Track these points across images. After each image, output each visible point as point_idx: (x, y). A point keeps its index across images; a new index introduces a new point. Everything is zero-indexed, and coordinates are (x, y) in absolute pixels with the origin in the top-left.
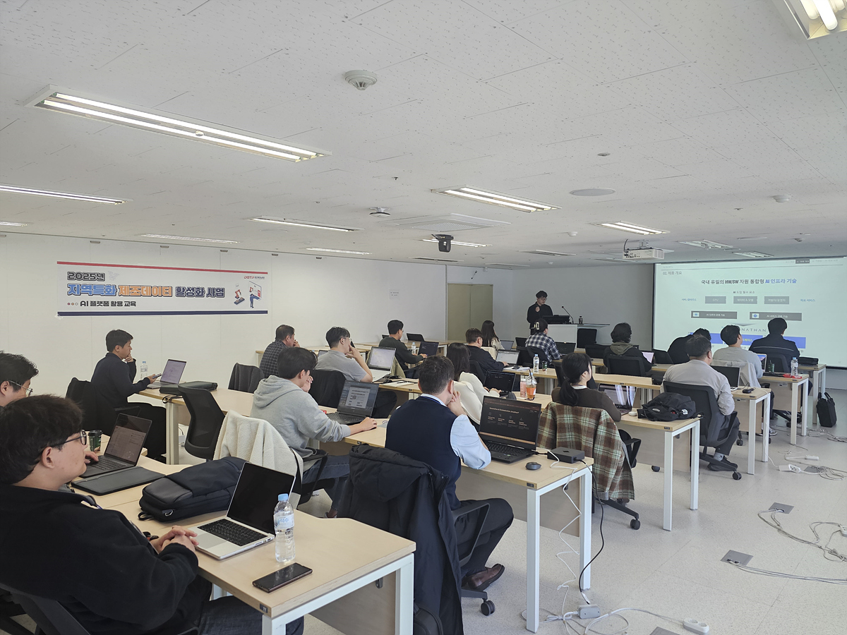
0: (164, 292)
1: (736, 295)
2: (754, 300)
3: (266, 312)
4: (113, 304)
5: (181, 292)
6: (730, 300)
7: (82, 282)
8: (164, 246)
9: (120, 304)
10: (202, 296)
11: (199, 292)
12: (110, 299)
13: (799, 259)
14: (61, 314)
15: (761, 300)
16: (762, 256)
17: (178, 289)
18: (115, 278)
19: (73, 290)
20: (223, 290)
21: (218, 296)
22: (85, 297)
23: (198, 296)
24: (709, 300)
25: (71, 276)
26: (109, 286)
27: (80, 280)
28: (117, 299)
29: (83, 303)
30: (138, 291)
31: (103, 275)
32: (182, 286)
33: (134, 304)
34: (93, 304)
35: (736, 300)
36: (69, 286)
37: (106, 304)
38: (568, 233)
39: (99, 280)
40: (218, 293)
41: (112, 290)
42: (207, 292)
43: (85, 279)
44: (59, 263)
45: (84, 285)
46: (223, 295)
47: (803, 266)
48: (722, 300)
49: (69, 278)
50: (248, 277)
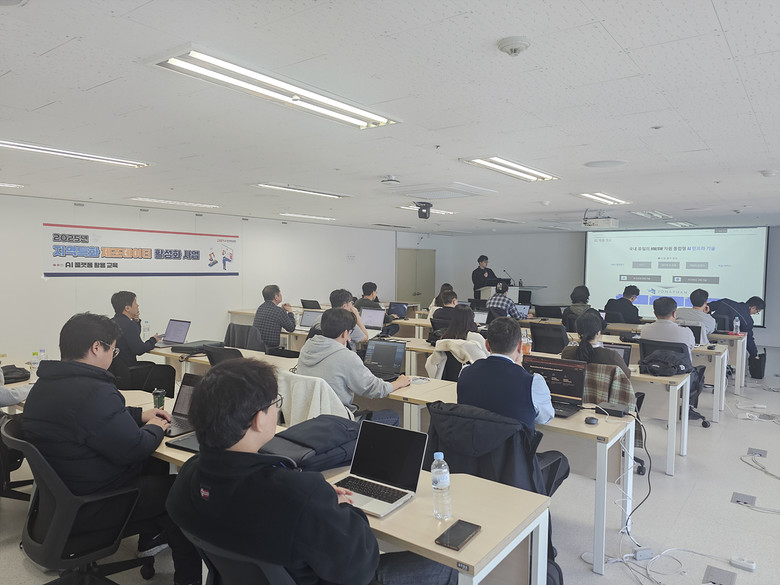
0: (143, 254)
1: (661, 260)
2: (677, 265)
3: (237, 274)
4: (97, 265)
5: (159, 254)
6: (655, 265)
7: (67, 244)
8: (144, 210)
9: (103, 265)
10: (179, 258)
11: (176, 255)
12: (93, 261)
13: (718, 229)
14: (47, 275)
15: (683, 265)
16: (688, 225)
17: (157, 252)
18: (98, 239)
19: (59, 252)
20: (198, 252)
21: (194, 258)
22: (70, 259)
23: (175, 258)
24: (636, 265)
25: (57, 237)
26: (93, 248)
27: (66, 242)
28: (99, 260)
29: (68, 265)
30: (120, 253)
31: (86, 237)
32: (160, 248)
33: (115, 265)
34: (78, 265)
35: (661, 265)
36: (55, 247)
37: (90, 265)
38: (541, 202)
39: (83, 242)
40: (193, 255)
41: (95, 252)
42: (183, 255)
43: (69, 241)
44: (45, 224)
45: (70, 247)
46: (198, 258)
47: (721, 236)
48: (648, 265)
49: (55, 240)
50: (221, 241)
